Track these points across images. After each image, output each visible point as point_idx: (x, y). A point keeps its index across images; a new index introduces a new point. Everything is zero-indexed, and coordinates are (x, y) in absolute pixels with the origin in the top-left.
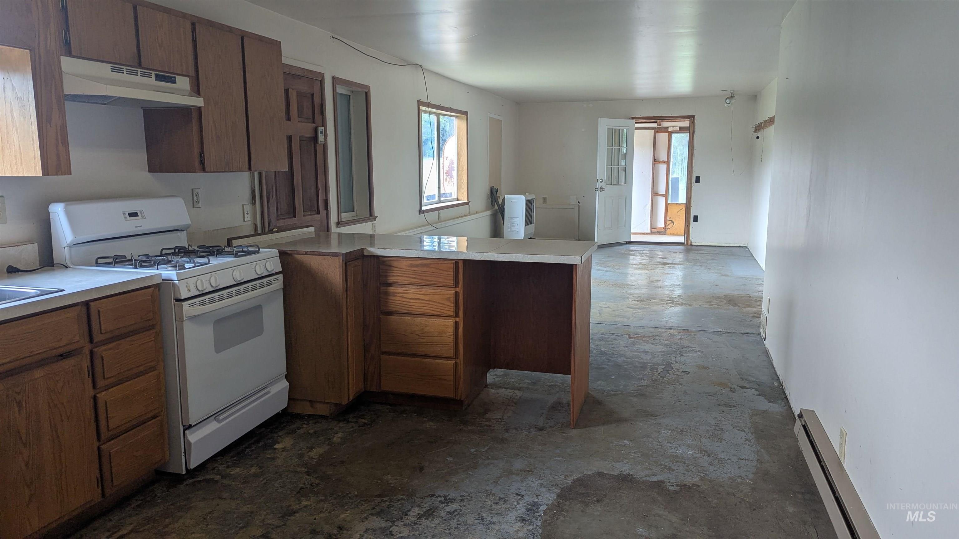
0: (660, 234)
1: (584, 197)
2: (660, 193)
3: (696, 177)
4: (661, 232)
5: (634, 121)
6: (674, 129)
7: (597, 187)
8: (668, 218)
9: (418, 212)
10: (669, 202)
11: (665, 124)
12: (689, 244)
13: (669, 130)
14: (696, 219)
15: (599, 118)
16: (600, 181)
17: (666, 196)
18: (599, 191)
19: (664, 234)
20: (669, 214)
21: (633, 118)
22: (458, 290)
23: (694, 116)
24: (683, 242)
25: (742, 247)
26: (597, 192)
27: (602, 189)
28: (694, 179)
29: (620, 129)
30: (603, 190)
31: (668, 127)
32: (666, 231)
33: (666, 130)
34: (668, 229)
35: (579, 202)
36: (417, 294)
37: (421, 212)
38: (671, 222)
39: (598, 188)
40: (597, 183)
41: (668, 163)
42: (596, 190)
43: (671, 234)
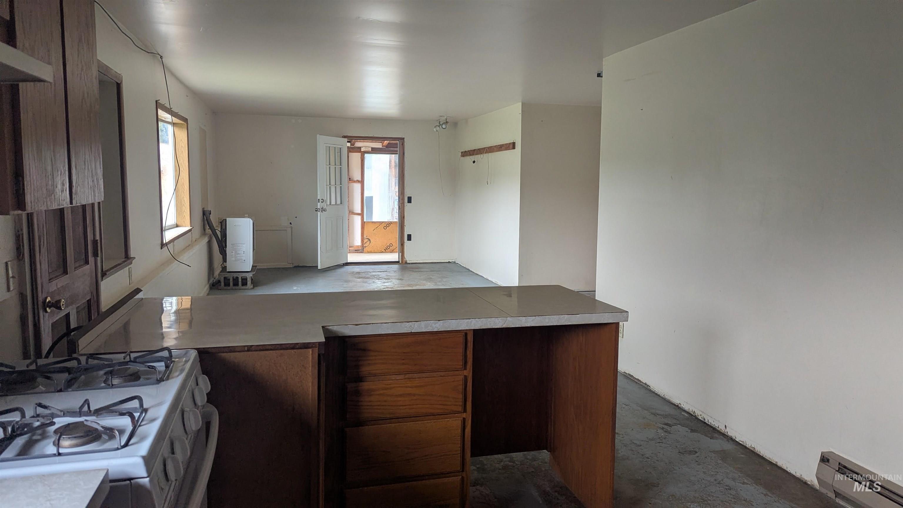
0: (358, 252)
1: (296, 217)
2: (355, 212)
3: (408, 197)
4: (359, 250)
5: (346, 140)
6: (367, 150)
7: (319, 207)
8: (365, 236)
9: (160, 246)
10: (365, 221)
11: (358, 144)
12: (404, 262)
13: (362, 150)
14: (409, 238)
15: (318, 135)
16: (321, 201)
17: (362, 214)
18: (320, 211)
19: (362, 252)
20: (365, 232)
21: (344, 137)
22: (465, 373)
23: (404, 138)
24: (397, 260)
25: (451, 262)
26: (319, 213)
27: (323, 210)
28: (406, 200)
29: (341, 148)
30: (325, 211)
31: (361, 147)
32: (363, 249)
33: (359, 150)
34: (366, 247)
35: (291, 223)
36: (406, 387)
37: (163, 245)
38: (368, 240)
39: (319, 209)
40: (319, 204)
41: (362, 182)
42: (316, 211)
43: (368, 252)
